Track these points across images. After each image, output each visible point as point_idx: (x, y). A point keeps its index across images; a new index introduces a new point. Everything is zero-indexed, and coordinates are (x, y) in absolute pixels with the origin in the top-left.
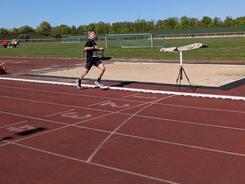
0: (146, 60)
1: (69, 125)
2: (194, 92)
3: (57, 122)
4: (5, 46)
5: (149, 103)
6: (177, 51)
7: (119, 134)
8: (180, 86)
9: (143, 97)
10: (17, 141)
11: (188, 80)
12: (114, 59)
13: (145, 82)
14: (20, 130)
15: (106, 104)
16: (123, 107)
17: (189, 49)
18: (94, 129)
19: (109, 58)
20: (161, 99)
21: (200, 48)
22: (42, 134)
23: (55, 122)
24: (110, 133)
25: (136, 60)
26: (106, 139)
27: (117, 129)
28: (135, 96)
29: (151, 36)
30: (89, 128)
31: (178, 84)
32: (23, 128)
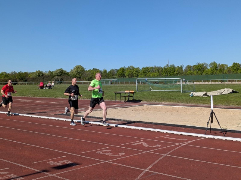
0: (176, 103)
1: (104, 162)
2: (224, 135)
3: (93, 159)
4: (42, 87)
5: (180, 144)
6: (207, 95)
7: (152, 172)
8: (210, 129)
9: (174, 139)
10: (57, 174)
11: (219, 124)
12: (145, 102)
13: (176, 124)
14: (59, 164)
15: (138, 144)
16: (154, 148)
17: (219, 94)
18: (128, 166)
19: (139, 101)
20: (192, 141)
21: (230, 93)
22: (80, 168)
23: (91, 158)
24: (143, 171)
25: (166, 103)
26: (140, 176)
27: (150, 167)
28: (166, 138)
29: (181, 81)
30: (123, 165)
31: (209, 127)
32: (62, 162)
